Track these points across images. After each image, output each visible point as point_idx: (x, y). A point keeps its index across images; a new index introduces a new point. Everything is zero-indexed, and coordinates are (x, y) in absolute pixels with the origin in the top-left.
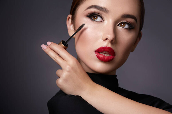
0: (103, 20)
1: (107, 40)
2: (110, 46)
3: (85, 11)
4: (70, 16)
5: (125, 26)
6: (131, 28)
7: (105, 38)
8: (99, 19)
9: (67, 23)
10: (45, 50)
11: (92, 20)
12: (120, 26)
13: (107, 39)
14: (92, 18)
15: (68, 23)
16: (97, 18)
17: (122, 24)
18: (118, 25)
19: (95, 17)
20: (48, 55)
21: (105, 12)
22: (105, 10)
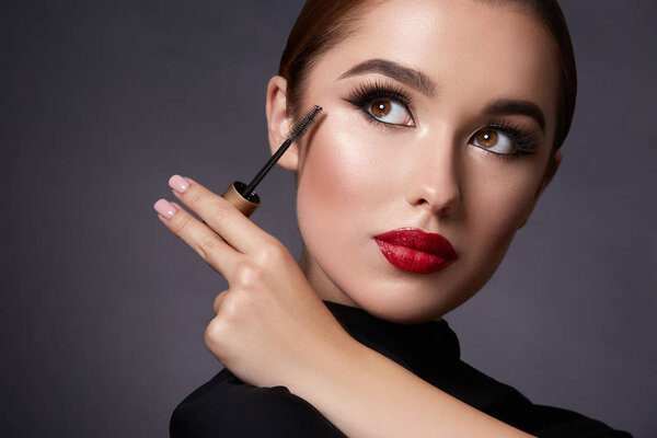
0: (412, 117)
1: (424, 206)
2: (433, 228)
3: (344, 80)
4: (281, 83)
5: (496, 142)
6: (521, 149)
7: (417, 196)
8: (396, 113)
9: (268, 106)
10: (169, 220)
11: (371, 118)
12: (476, 143)
13: (422, 201)
14: (370, 110)
15: (272, 108)
16: (386, 111)
17: (486, 137)
18: (471, 142)
19: (381, 107)
20: (179, 237)
21: (420, 90)
22: (423, 82)
